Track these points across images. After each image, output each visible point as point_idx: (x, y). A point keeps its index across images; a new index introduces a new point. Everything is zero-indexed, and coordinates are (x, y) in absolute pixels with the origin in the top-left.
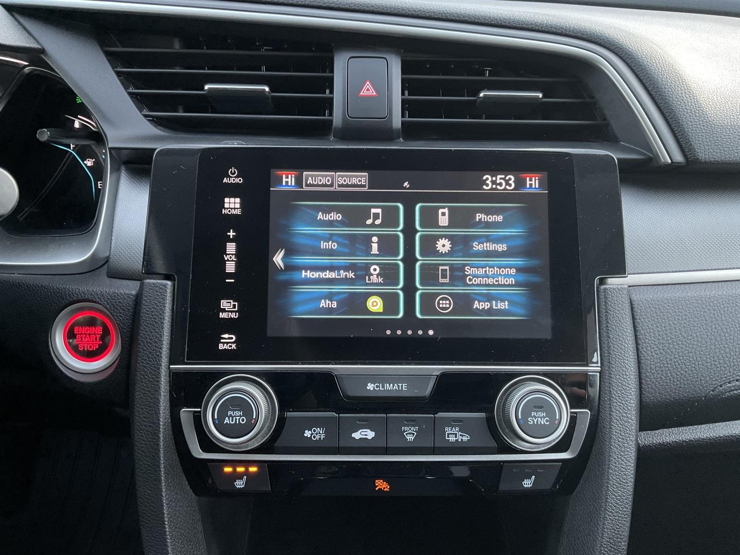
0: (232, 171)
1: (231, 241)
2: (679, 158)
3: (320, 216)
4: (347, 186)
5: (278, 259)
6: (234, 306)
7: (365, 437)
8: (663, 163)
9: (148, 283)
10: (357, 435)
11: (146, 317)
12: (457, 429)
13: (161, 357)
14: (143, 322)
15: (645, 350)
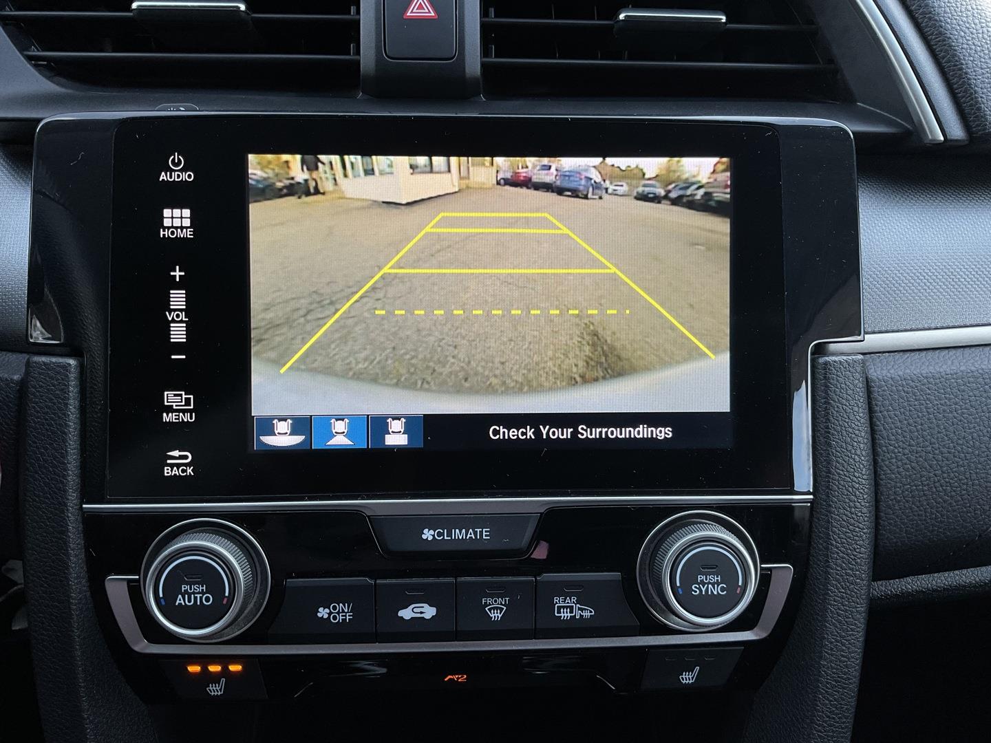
0: (174, 159)
1: (178, 286)
2: (957, 131)
6: (188, 401)
7: (419, 615)
8: (931, 140)
9: (35, 362)
10: (406, 614)
11: (35, 422)
12: (574, 599)
13: (65, 491)
14: (32, 432)
15: (887, 463)
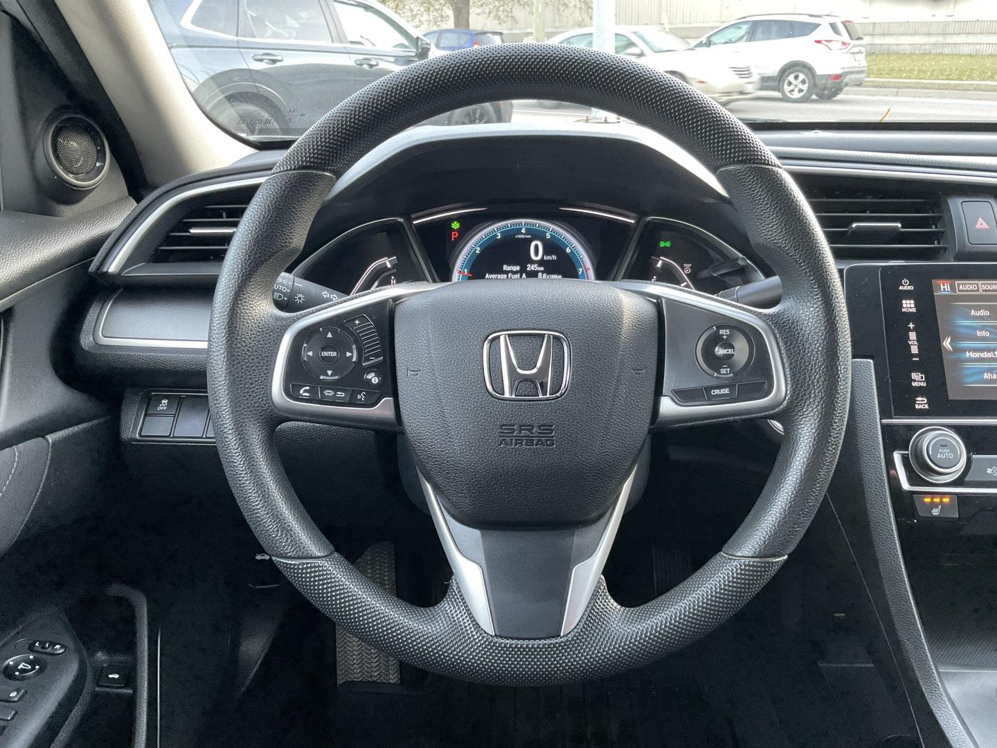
0: (904, 281)
1: (912, 331)
3: (973, 312)
4: (990, 291)
5: (947, 343)
6: (922, 378)
13: (874, 414)
